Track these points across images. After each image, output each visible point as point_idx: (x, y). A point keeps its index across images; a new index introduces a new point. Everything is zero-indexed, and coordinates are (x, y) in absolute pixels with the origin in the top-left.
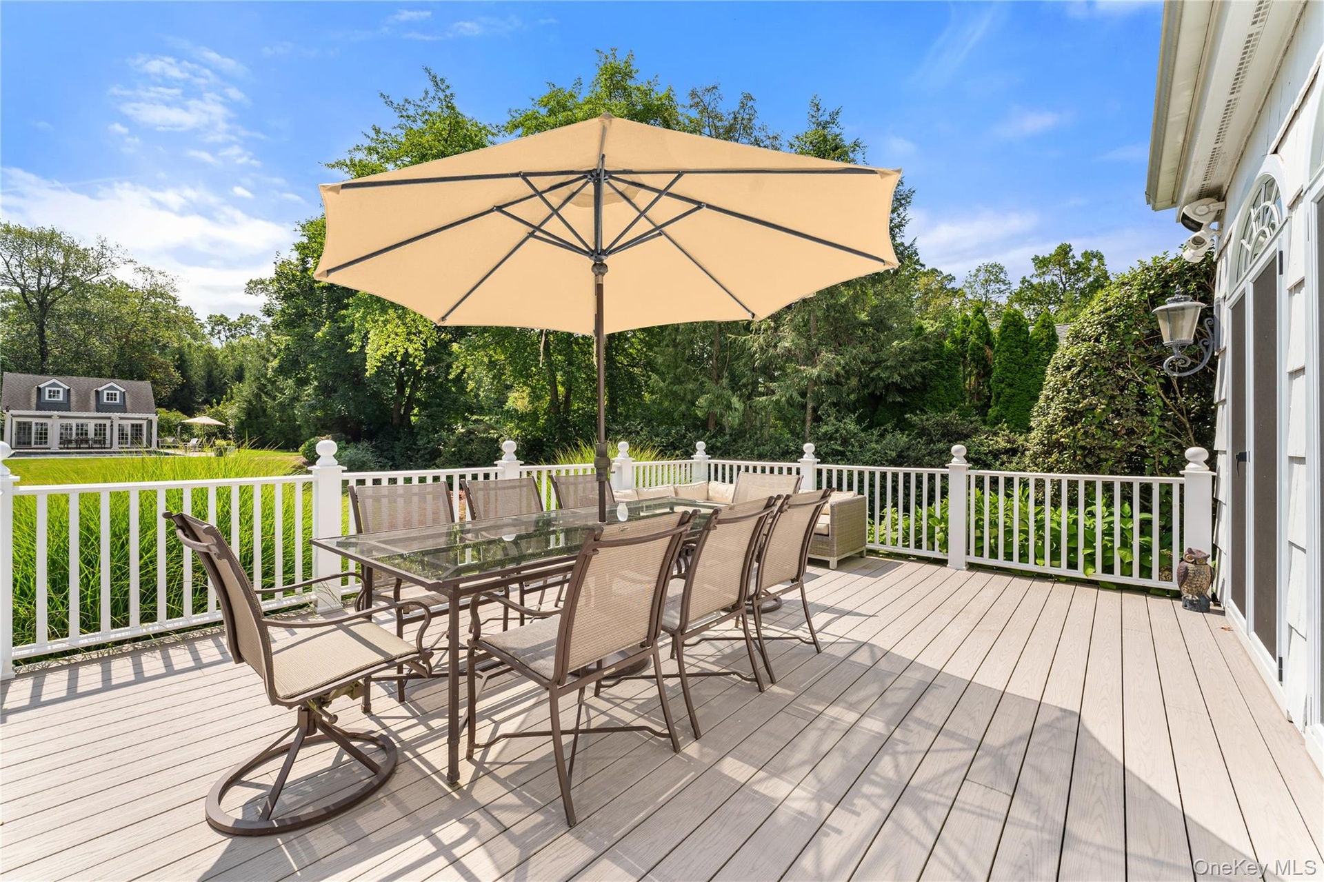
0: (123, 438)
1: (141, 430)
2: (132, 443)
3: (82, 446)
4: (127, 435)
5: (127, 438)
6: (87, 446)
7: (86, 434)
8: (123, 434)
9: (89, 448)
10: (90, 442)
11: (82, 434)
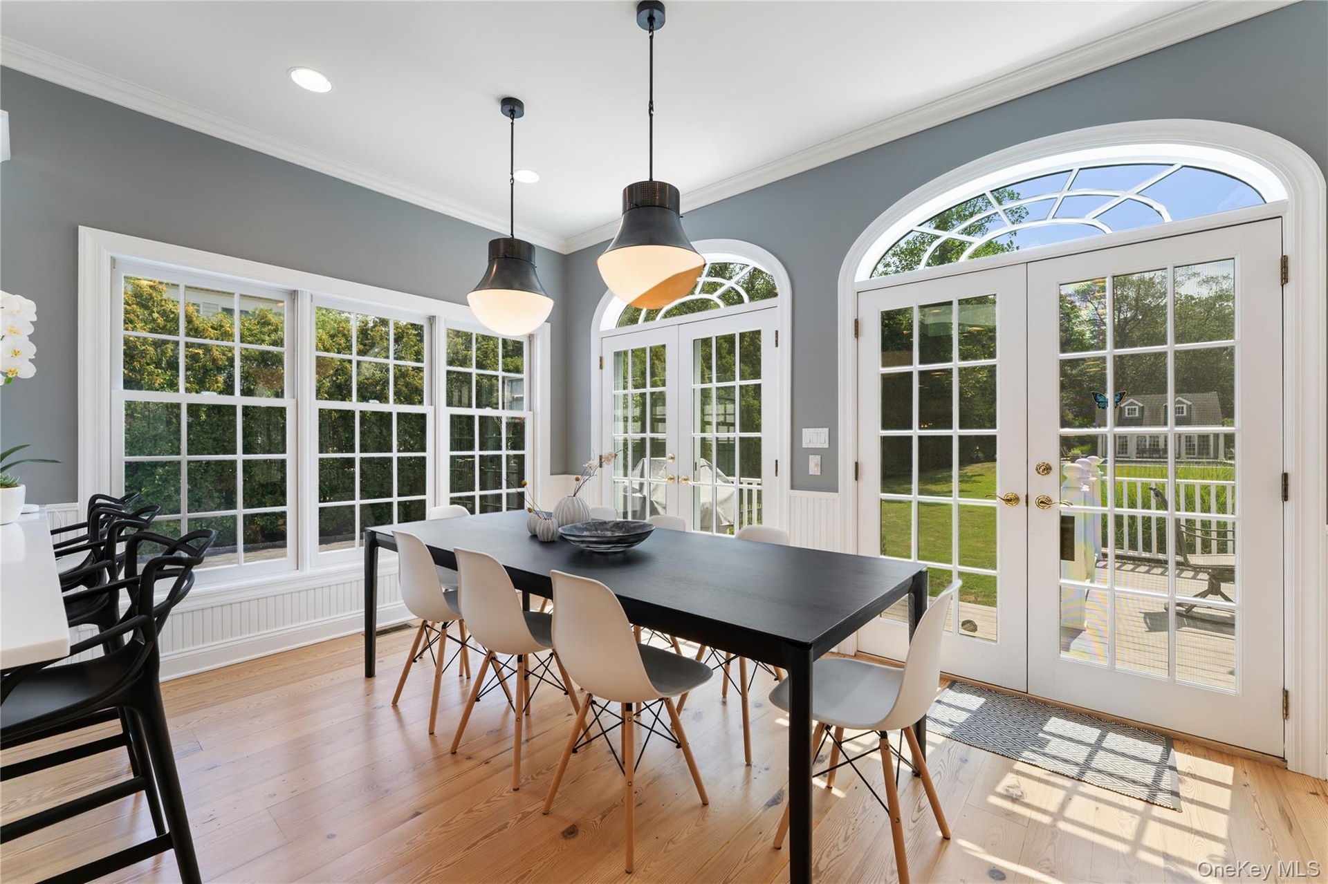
0: (1190, 449)
1: (1208, 441)
2: (1200, 453)
3: (1154, 456)
4: (1194, 445)
5: (1194, 449)
6: (1158, 456)
7: (1158, 445)
8: (1190, 445)
9: (1160, 458)
10: (1161, 453)
11: (1154, 445)
